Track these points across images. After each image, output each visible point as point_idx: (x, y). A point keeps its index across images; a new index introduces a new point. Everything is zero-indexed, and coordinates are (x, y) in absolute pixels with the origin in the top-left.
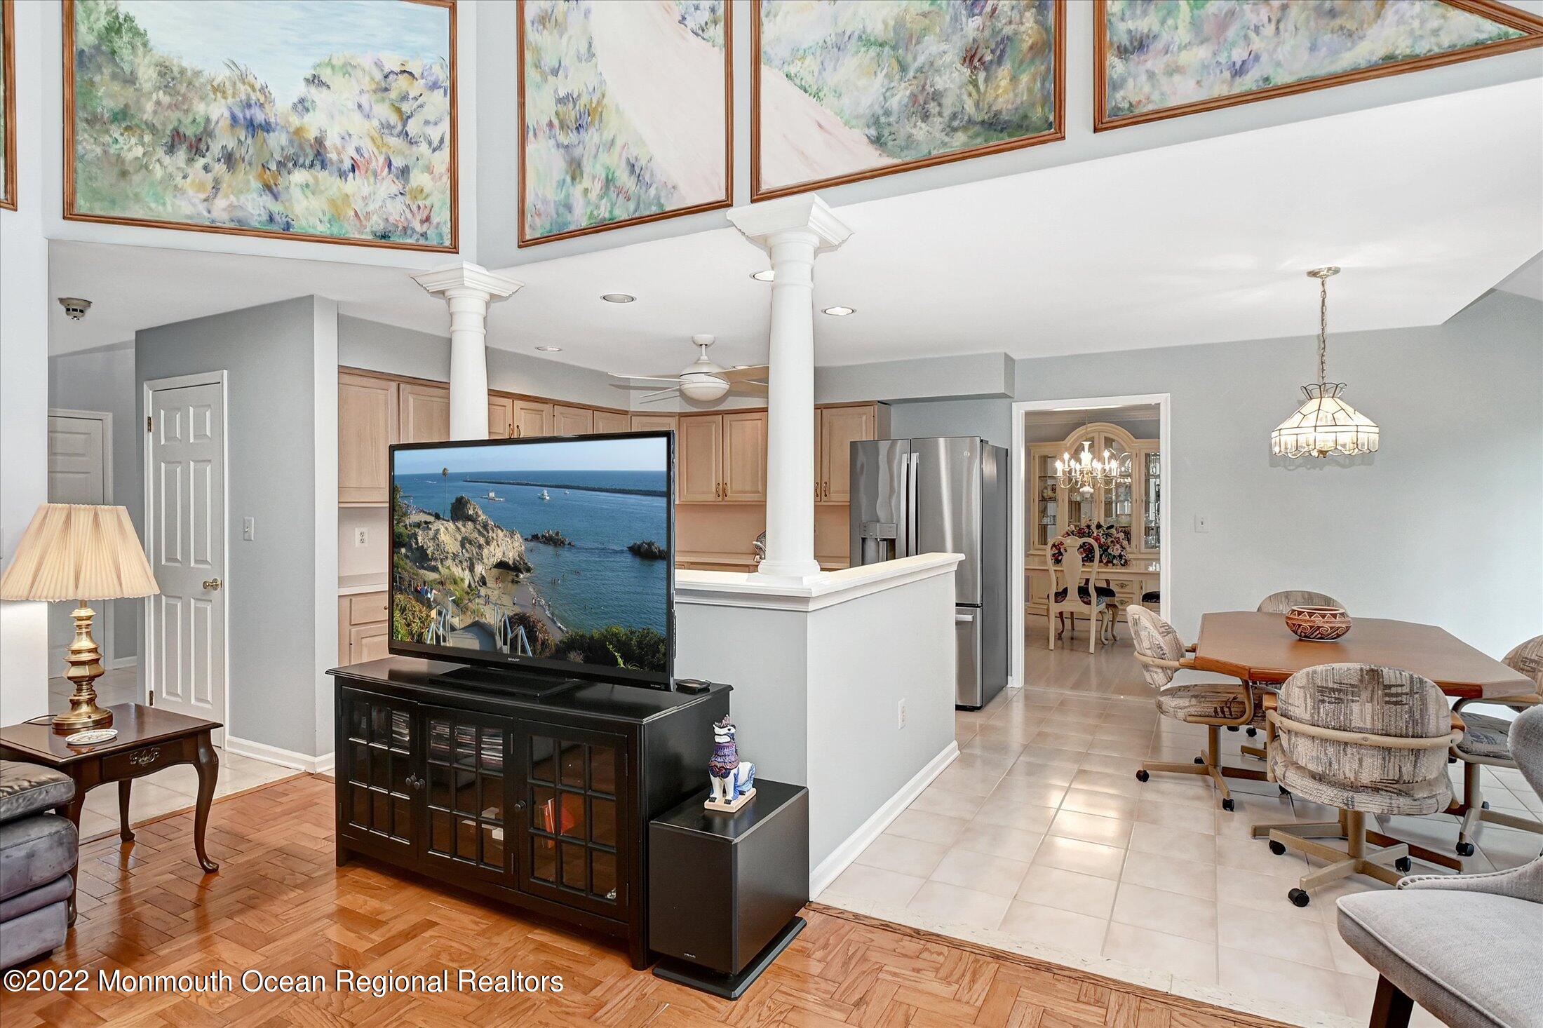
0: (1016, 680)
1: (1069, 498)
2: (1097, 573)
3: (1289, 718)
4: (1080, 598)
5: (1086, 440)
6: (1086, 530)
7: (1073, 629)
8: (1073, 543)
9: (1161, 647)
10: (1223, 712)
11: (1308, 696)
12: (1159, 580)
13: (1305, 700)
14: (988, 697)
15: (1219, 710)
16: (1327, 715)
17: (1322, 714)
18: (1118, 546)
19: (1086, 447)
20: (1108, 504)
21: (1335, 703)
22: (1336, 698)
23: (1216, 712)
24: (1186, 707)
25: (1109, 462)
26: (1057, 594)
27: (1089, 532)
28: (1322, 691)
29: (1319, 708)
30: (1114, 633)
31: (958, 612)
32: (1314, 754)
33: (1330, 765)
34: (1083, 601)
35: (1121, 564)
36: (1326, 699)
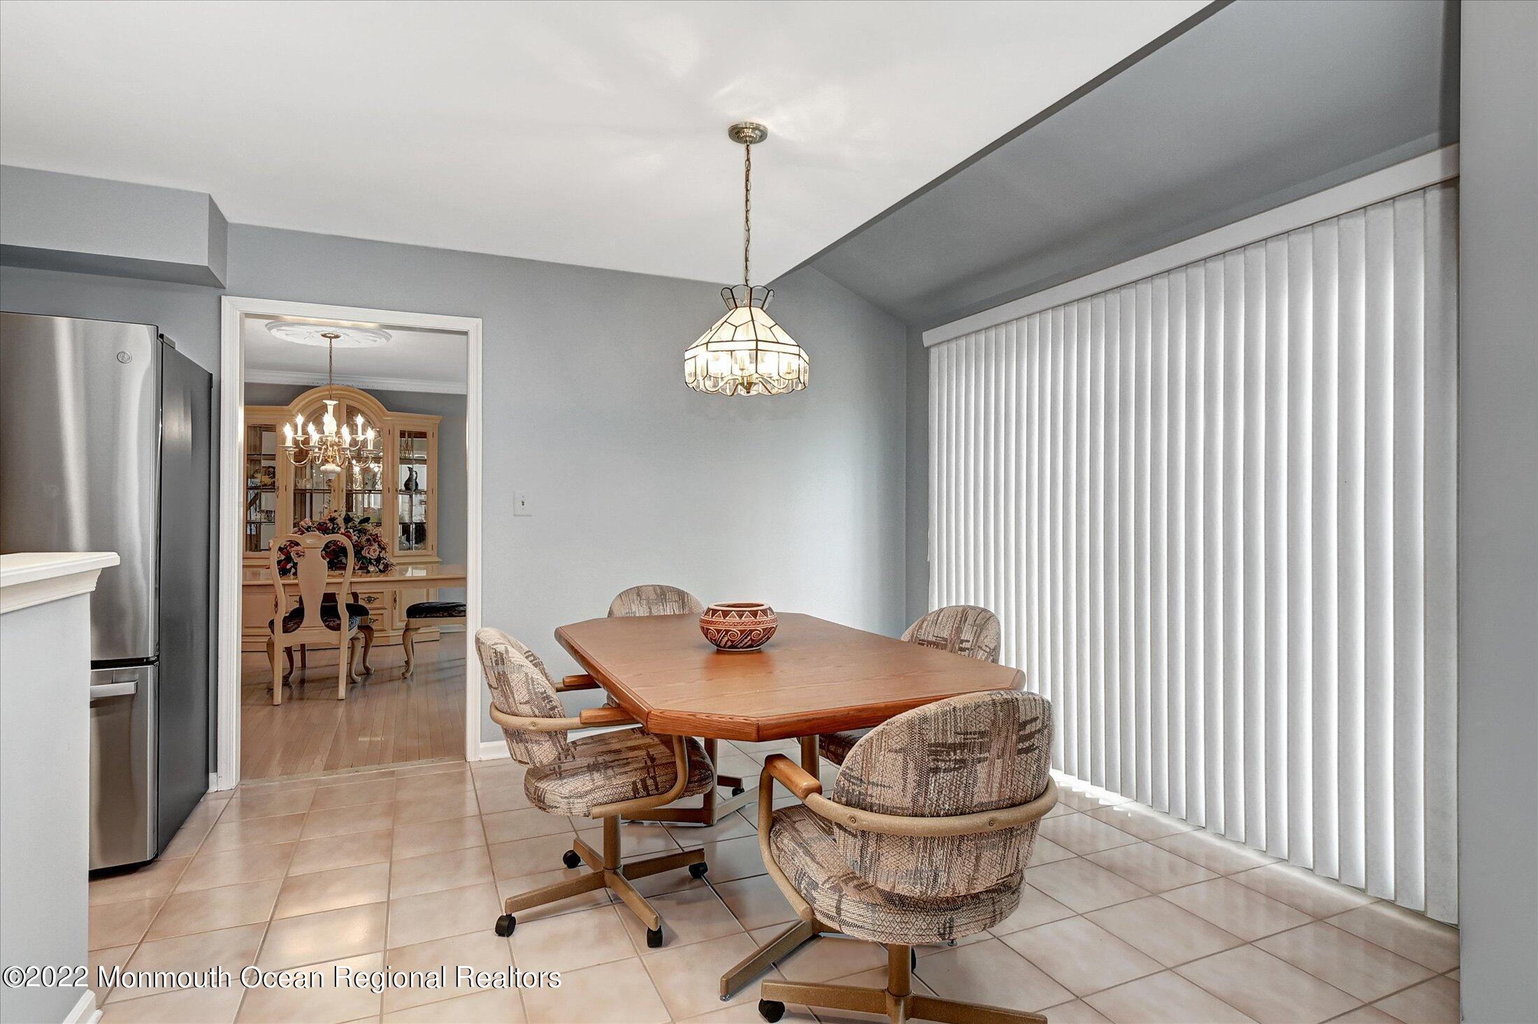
0: (226, 777)
1: (295, 485)
2: (346, 584)
3: (869, 808)
4: (324, 621)
5: (330, 399)
6: (330, 525)
7: (304, 665)
8: (314, 543)
9: (548, 697)
10: (645, 787)
11: (911, 765)
12: (465, 586)
13: (905, 773)
14: (168, 831)
15: (639, 786)
16: (940, 792)
17: (933, 795)
18: (376, 546)
19: (330, 409)
20: (349, 495)
21: (955, 769)
22: (956, 761)
23: (635, 790)
24: (588, 793)
25: (364, 431)
26: (286, 620)
27: (334, 528)
28: (936, 753)
29: (928, 784)
30: (367, 664)
31: (98, 680)
32: (911, 866)
33: (935, 880)
34: (328, 626)
35: (380, 571)
36: (942, 765)
